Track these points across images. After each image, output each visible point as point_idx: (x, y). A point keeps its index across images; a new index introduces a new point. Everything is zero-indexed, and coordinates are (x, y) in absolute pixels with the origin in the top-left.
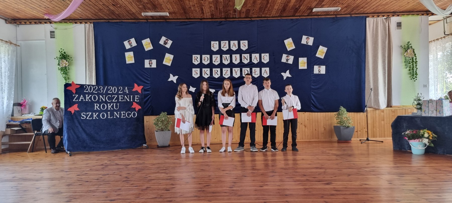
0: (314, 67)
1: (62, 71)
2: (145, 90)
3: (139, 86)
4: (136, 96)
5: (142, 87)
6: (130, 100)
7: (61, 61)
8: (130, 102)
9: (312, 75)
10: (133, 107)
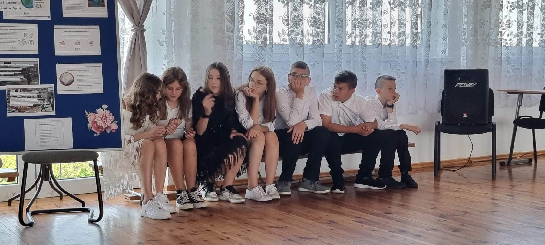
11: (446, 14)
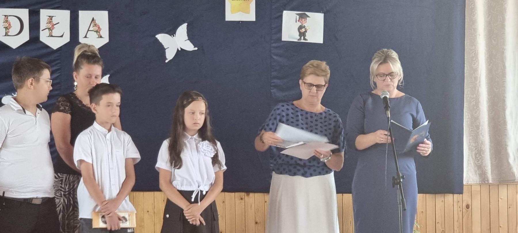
0: (281, 16)
9: (276, 48)
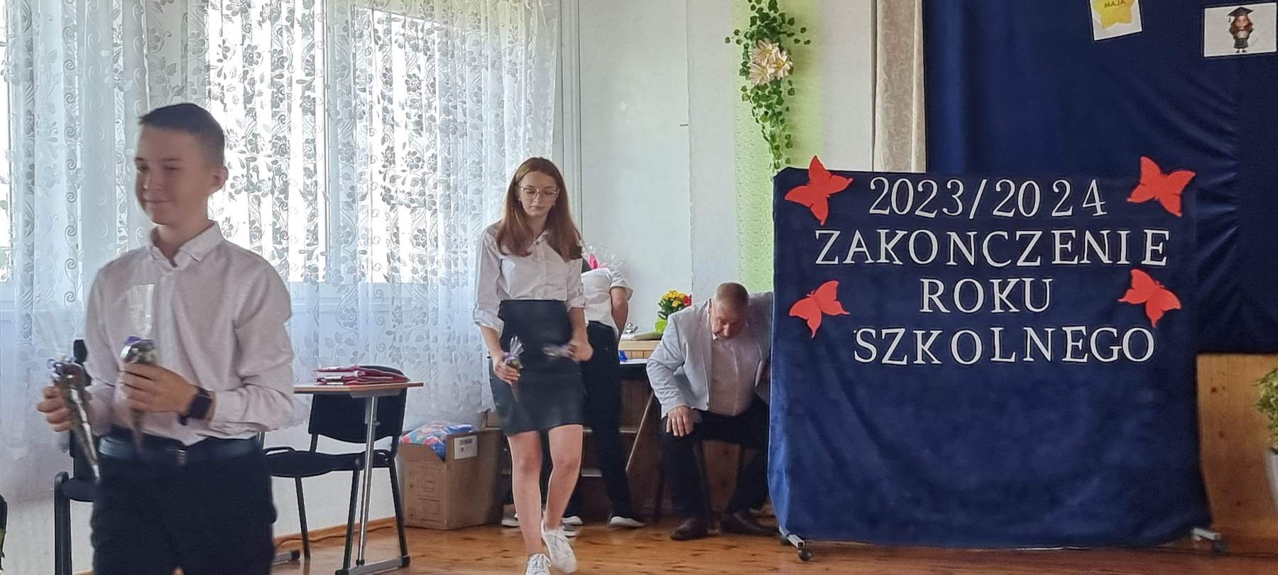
1: (760, 106)
2: (1207, 196)
3: (1168, 173)
4: (1149, 233)
5: (1184, 176)
6: (1115, 255)
7: (757, 50)
8: (1114, 268)
10: (1131, 297)
11: (71, 202)
